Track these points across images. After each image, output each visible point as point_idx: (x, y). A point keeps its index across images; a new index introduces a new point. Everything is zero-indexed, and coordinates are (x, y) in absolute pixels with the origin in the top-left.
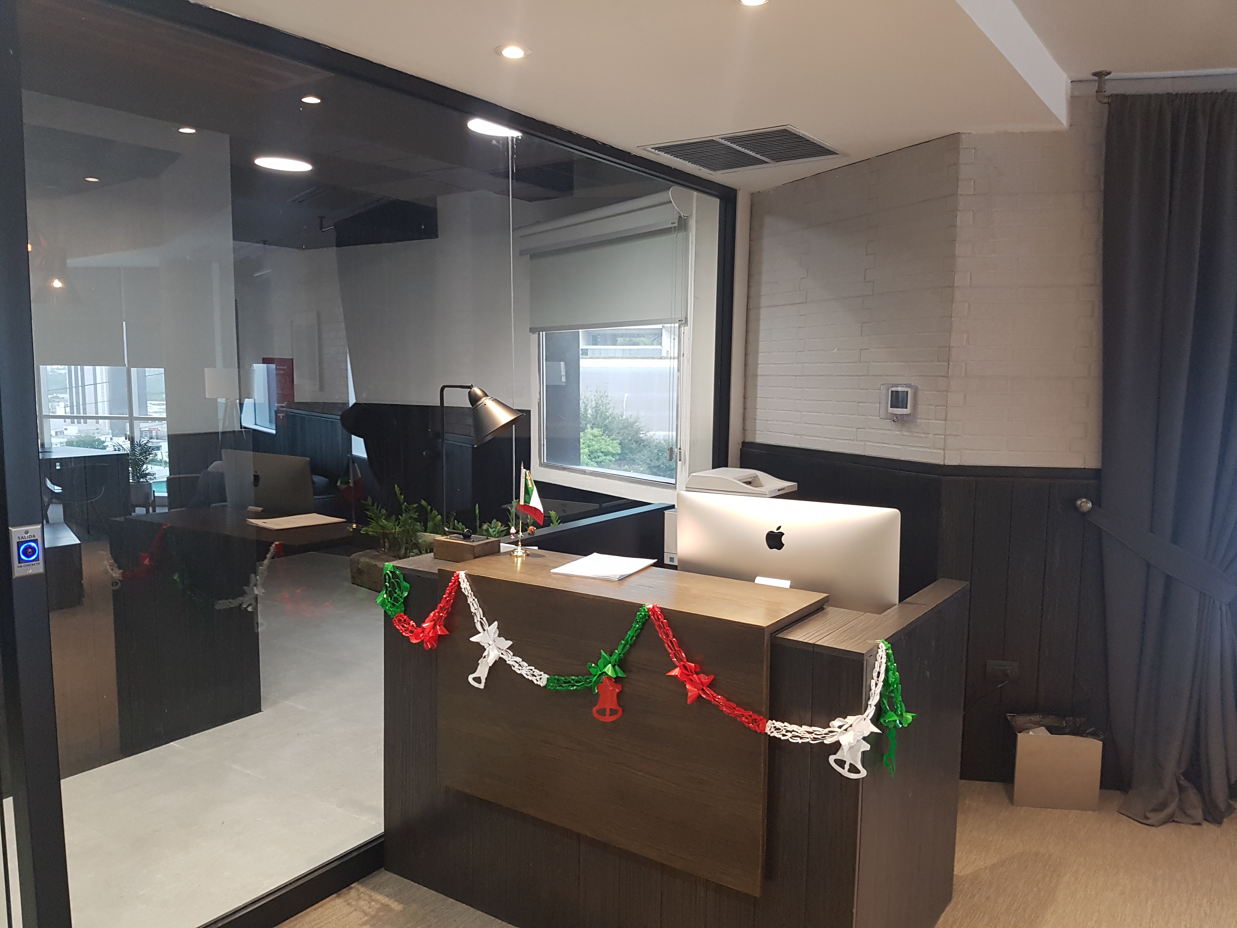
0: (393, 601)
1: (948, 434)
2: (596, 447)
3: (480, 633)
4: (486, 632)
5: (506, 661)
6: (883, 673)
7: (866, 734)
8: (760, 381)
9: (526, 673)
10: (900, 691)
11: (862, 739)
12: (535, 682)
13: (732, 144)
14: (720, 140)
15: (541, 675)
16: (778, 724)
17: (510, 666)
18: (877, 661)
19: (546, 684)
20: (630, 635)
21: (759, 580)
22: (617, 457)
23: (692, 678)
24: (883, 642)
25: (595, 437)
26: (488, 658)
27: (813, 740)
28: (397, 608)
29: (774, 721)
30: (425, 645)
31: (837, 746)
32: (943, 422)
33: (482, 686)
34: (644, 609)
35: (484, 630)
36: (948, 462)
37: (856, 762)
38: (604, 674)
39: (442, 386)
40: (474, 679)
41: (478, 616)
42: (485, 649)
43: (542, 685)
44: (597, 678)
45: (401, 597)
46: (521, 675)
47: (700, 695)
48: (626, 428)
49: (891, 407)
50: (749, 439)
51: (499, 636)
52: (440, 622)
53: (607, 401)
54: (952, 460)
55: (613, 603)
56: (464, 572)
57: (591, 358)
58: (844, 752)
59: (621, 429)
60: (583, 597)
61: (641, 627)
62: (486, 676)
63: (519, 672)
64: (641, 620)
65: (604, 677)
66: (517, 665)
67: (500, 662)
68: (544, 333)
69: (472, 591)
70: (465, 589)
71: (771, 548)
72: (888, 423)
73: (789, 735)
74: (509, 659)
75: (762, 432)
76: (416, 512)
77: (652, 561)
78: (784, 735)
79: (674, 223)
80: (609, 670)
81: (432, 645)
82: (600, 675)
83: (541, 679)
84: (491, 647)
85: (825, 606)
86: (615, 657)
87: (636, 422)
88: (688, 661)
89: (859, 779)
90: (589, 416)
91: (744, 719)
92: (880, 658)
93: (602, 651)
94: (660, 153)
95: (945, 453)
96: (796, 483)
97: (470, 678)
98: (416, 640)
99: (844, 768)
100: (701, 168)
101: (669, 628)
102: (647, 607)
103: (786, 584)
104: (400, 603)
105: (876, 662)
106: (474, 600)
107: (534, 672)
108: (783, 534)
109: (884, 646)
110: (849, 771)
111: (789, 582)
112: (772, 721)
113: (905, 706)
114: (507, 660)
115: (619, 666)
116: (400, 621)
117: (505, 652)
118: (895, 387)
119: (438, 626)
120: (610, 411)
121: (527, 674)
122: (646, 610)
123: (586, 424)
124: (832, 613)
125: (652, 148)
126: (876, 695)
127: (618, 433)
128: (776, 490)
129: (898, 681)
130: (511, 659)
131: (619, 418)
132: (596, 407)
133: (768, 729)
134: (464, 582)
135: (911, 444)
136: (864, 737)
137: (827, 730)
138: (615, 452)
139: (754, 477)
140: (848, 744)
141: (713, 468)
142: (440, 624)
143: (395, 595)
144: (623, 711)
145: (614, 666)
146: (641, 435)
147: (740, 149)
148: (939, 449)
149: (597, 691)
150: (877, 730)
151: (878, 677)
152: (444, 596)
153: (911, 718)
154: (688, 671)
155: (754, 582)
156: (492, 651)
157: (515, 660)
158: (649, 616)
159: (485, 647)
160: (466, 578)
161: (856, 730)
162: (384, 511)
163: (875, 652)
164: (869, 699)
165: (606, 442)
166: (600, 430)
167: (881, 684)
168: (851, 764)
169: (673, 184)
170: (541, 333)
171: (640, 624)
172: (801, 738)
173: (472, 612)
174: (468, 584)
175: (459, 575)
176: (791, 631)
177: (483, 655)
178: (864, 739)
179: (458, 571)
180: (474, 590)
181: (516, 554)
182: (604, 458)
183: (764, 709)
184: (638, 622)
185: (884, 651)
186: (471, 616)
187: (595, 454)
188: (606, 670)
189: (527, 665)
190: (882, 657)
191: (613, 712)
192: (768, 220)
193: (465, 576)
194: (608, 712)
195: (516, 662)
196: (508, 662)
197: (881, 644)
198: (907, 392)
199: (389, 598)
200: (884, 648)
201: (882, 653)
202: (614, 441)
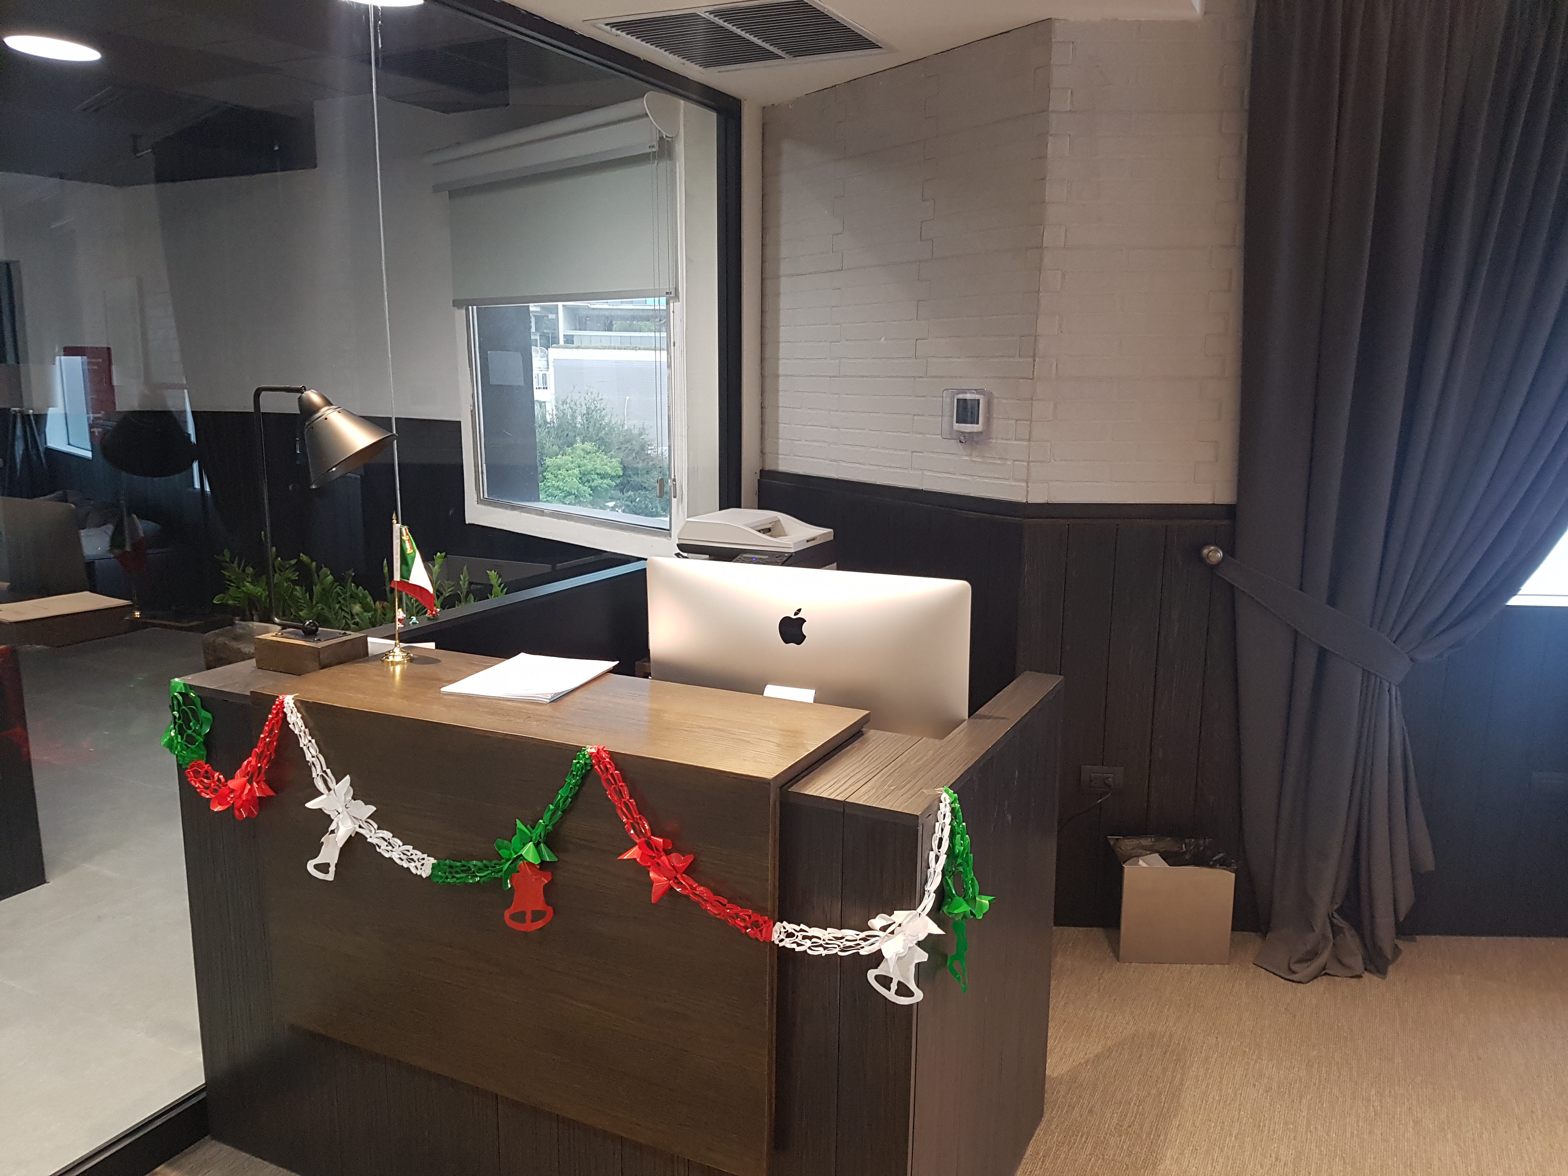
0: (186, 741)
1: (1033, 460)
2: (590, 467)
3: (322, 794)
4: (332, 792)
5: (367, 839)
6: (946, 840)
7: (922, 937)
8: (783, 383)
9: (399, 856)
10: (971, 862)
11: (916, 944)
12: (414, 871)
13: (726, 24)
14: (707, 14)
15: (423, 859)
16: (790, 927)
17: (373, 846)
18: (938, 821)
19: (432, 873)
20: (562, 797)
21: (771, 691)
22: (618, 481)
23: (659, 861)
24: (947, 792)
25: (588, 453)
26: (337, 832)
27: (842, 951)
28: (193, 753)
29: (785, 923)
30: (237, 812)
31: (877, 958)
32: (1026, 443)
33: (330, 877)
34: (584, 755)
35: (329, 790)
36: (1032, 500)
37: (908, 979)
38: (522, 858)
39: (256, 388)
40: (317, 867)
41: (318, 767)
42: (332, 820)
43: (424, 876)
44: (510, 864)
45: (199, 734)
46: (391, 859)
47: (672, 888)
48: (628, 441)
49: (957, 422)
50: (767, 468)
51: (354, 798)
52: (258, 776)
53: (602, 405)
54: (1038, 496)
55: (534, 744)
56: (292, 696)
57: (578, 348)
58: (889, 967)
59: (622, 443)
60: (488, 737)
61: (579, 782)
62: (336, 862)
63: (387, 855)
64: (579, 773)
65: (522, 862)
66: (383, 844)
67: (355, 842)
68: (475, 307)
69: (306, 727)
70: (293, 724)
71: (786, 641)
72: (954, 446)
73: (808, 943)
74: (372, 834)
75: (787, 457)
76: (295, 571)
77: (611, 664)
78: (799, 945)
79: (653, 146)
80: (529, 853)
81: (250, 813)
82: (515, 860)
83: (423, 865)
84: (341, 816)
85: (864, 729)
86: (539, 830)
87: (641, 434)
88: (652, 835)
89: (912, 1005)
90: (579, 426)
91: (738, 921)
92: (942, 816)
93: (518, 822)
94: (619, 32)
95: (1028, 487)
96: (832, 530)
97: (310, 866)
98: (220, 807)
99: (889, 989)
100: (684, 61)
101: (623, 784)
102: (589, 750)
103: (807, 695)
104: (197, 744)
105: (937, 824)
106: (310, 741)
107: (412, 855)
108: (803, 621)
109: (947, 797)
110: (897, 993)
111: (814, 691)
112: (782, 922)
113: (979, 883)
114: (368, 836)
115: (545, 843)
116: (196, 772)
117: (366, 824)
118: (962, 393)
119: (254, 783)
120: (607, 419)
121: (400, 858)
122: (587, 756)
123: (575, 436)
124: (874, 740)
125: (607, 24)
126: (937, 876)
127: (619, 449)
128: (804, 540)
129: (968, 850)
130: (375, 835)
131: (618, 429)
132: (588, 413)
133: (776, 937)
134: (292, 712)
135: (983, 474)
136: (919, 942)
137: (863, 935)
138: (614, 474)
139: (775, 522)
140: (895, 954)
141: (720, 509)
142: (258, 780)
143: (189, 732)
144: (555, 912)
145: (537, 845)
146: (649, 452)
147: (738, 31)
148: (1020, 481)
149: (509, 886)
150: (936, 930)
151: (939, 846)
152: (262, 736)
153: (987, 902)
154: (653, 850)
155: (763, 694)
156: (342, 824)
157: (381, 835)
158: (592, 766)
159: (332, 817)
160: (296, 706)
161: (908, 933)
162: (250, 570)
163: (935, 809)
164: (926, 881)
165: (602, 460)
166: (593, 444)
167: (943, 858)
168: (899, 983)
169: (649, 86)
170: (470, 307)
171: (578, 778)
172: (825, 948)
173: (308, 762)
174: (299, 715)
175: (283, 702)
176: (812, 779)
177: (330, 829)
178: (919, 944)
179: (281, 694)
180: (311, 724)
181: (391, 659)
182: (600, 481)
183: (771, 904)
184: (574, 774)
185: (948, 805)
186: (307, 768)
187: (588, 477)
188: (523, 852)
189: (401, 844)
190: (945, 815)
191: (537, 915)
192: (787, 147)
193: (294, 703)
194: (529, 916)
195: (383, 838)
196: (369, 840)
197: (944, 796)
198: (979, 400)
199: (179, 737)
200: (948, 801)
201: (945, 808)
202: (613, 460)
